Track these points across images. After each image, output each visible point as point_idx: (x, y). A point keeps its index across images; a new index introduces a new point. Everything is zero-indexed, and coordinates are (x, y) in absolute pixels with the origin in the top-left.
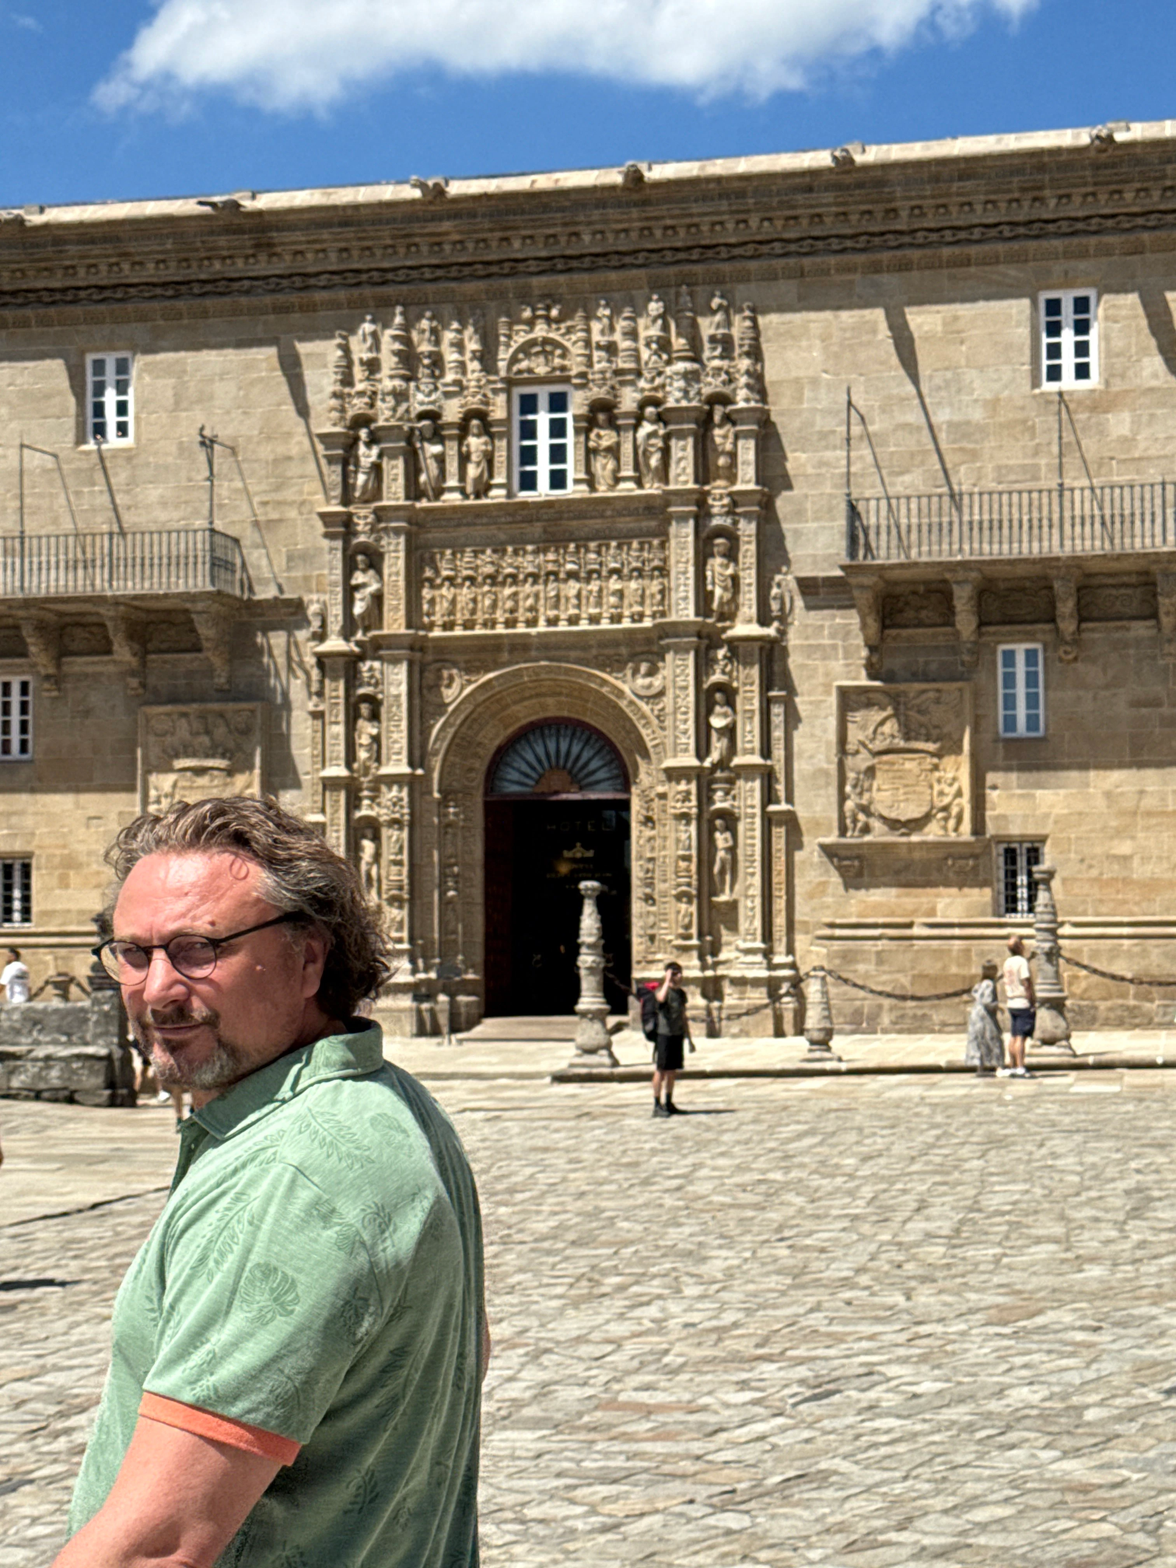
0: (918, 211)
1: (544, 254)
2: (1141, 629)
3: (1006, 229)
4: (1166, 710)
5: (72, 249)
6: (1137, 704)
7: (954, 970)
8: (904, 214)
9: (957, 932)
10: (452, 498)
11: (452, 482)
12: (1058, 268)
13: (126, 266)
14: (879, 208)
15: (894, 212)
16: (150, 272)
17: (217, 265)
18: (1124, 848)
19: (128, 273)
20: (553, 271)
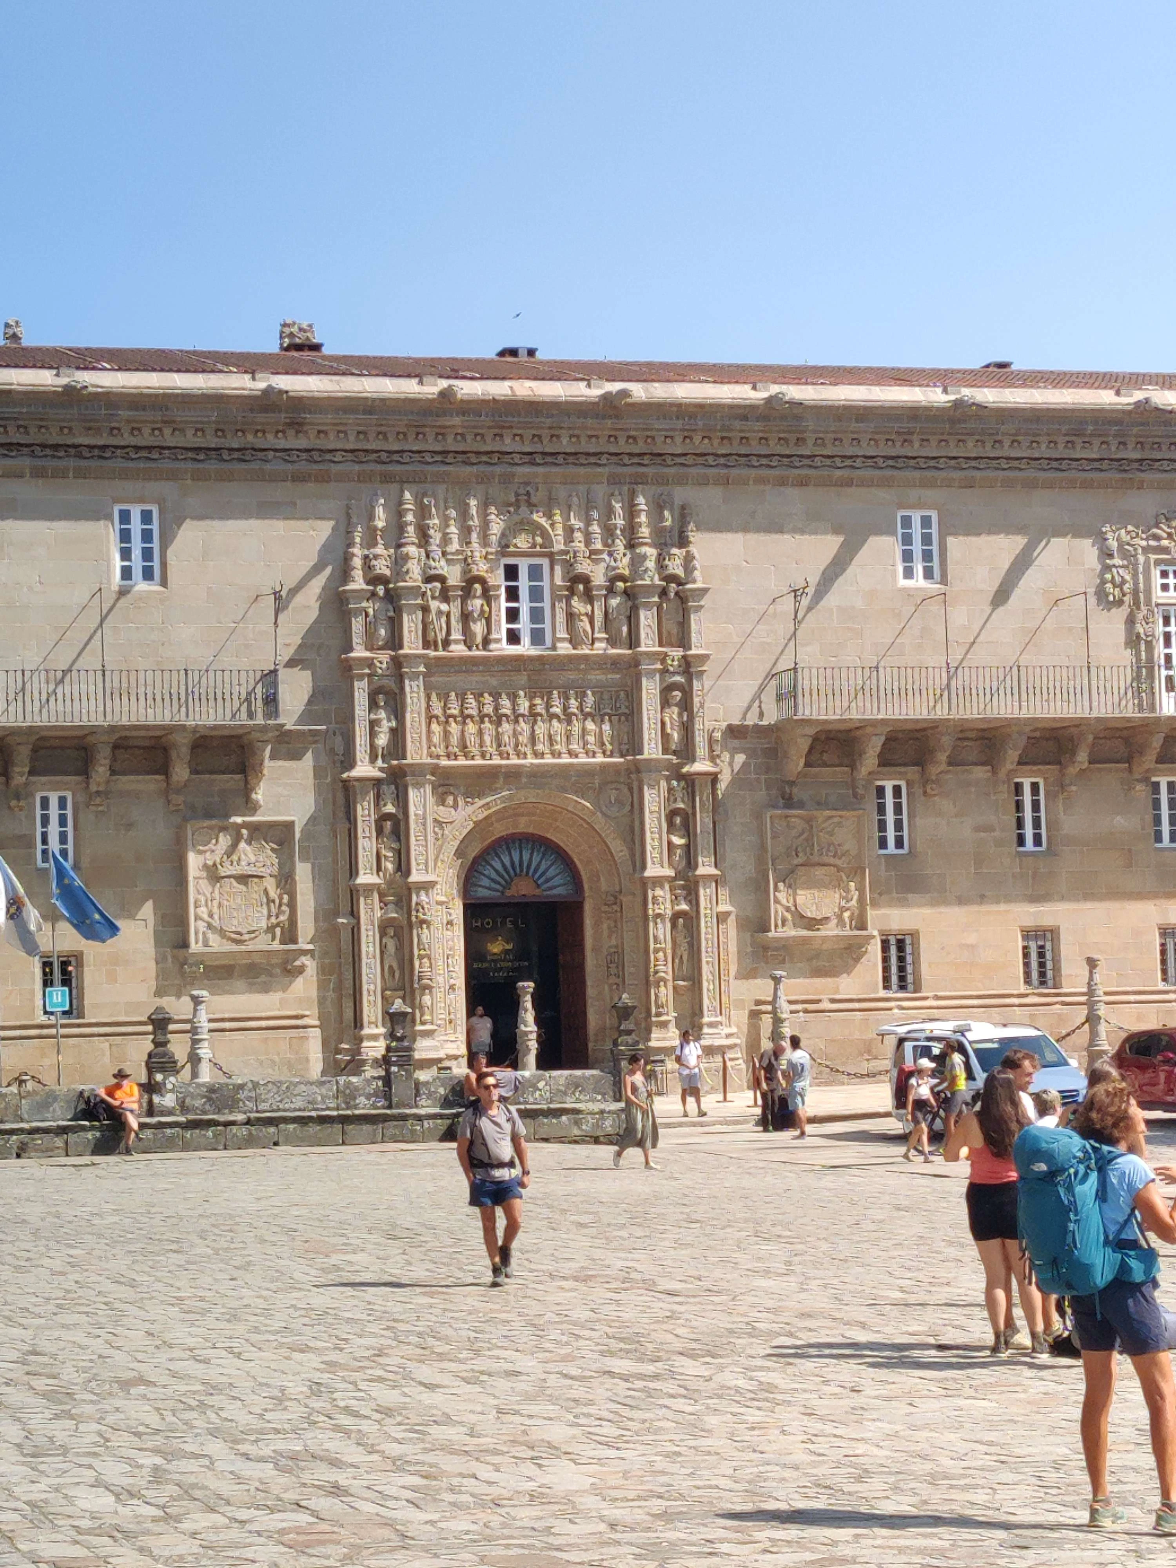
0: (820, 442)
1: (528, 449)
2: (980, 773)
3: (880, 461)
4: (997, 834)
5: (123, 414)
6: (978, 829)
7: (857, 1035)
8: (810, 443)
9: (857, 1005)
10: (458, 649)
11: (456, 635)
12: (914, 494)
13: (167, 431)
14: (793, 438)
15: (800, 441)
16: (191, 439)
17: (250, 437)
18: (971, 939)
19: (170, 439)
20: (533, 464)
